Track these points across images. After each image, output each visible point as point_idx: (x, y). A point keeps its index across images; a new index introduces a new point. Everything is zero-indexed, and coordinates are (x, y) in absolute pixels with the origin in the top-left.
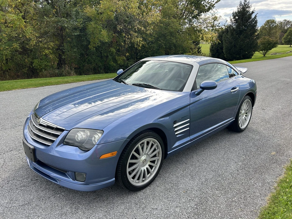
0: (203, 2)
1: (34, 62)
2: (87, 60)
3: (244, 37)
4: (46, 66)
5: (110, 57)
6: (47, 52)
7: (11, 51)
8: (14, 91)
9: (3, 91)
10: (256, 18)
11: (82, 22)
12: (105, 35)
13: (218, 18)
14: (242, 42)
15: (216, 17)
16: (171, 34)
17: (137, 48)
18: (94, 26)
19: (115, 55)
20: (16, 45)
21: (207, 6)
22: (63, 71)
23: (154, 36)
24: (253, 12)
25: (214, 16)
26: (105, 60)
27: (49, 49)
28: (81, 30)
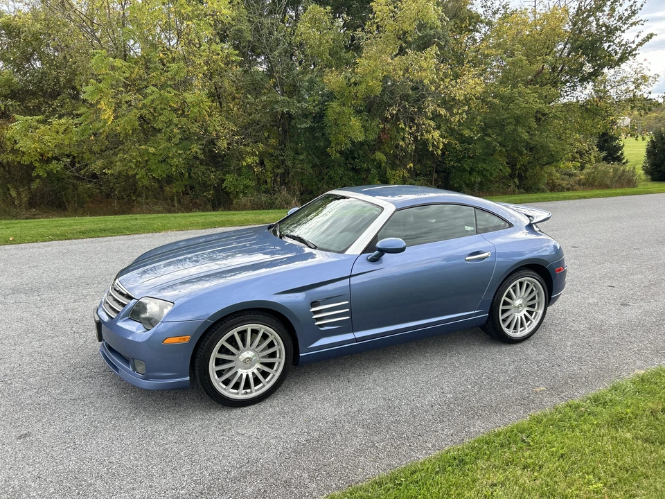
0: (607, 45)
1: (225, 180)
2: (326, 177)
4: (246, 187)
5: (374, 171)
6: (249, 160)
7: (186, 158)
8: (163, 233)
9: (147, 233)
11: (317, 102)
12: (355, 129)
13: (651, 78)
15: (644, 76)
16: (517, 120)
17: (432, 151)
18: (338, 109)
19: (385, 167)
20: (196, 148)
21: (616, 53)
22: (276, 199)
23: (476, 125)
25: (639, 75)
26: (365, 176)
27: (253, 154)
28: (314, 118)
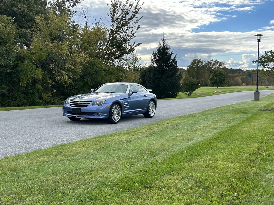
0: (123, 45)
3: (166, 77)
5: (36, 94)
10: (175, 59)
11: (14, 60)
12: (39, 73)
13: (139, 59)
14: (165, 82)
15: (136, 58)
16: (97, 72)
17: (64, 85)
19: (41, 92)
21: (127, 48)
24: (172, 54)
25: (135, 57)
28: (11, 67)
